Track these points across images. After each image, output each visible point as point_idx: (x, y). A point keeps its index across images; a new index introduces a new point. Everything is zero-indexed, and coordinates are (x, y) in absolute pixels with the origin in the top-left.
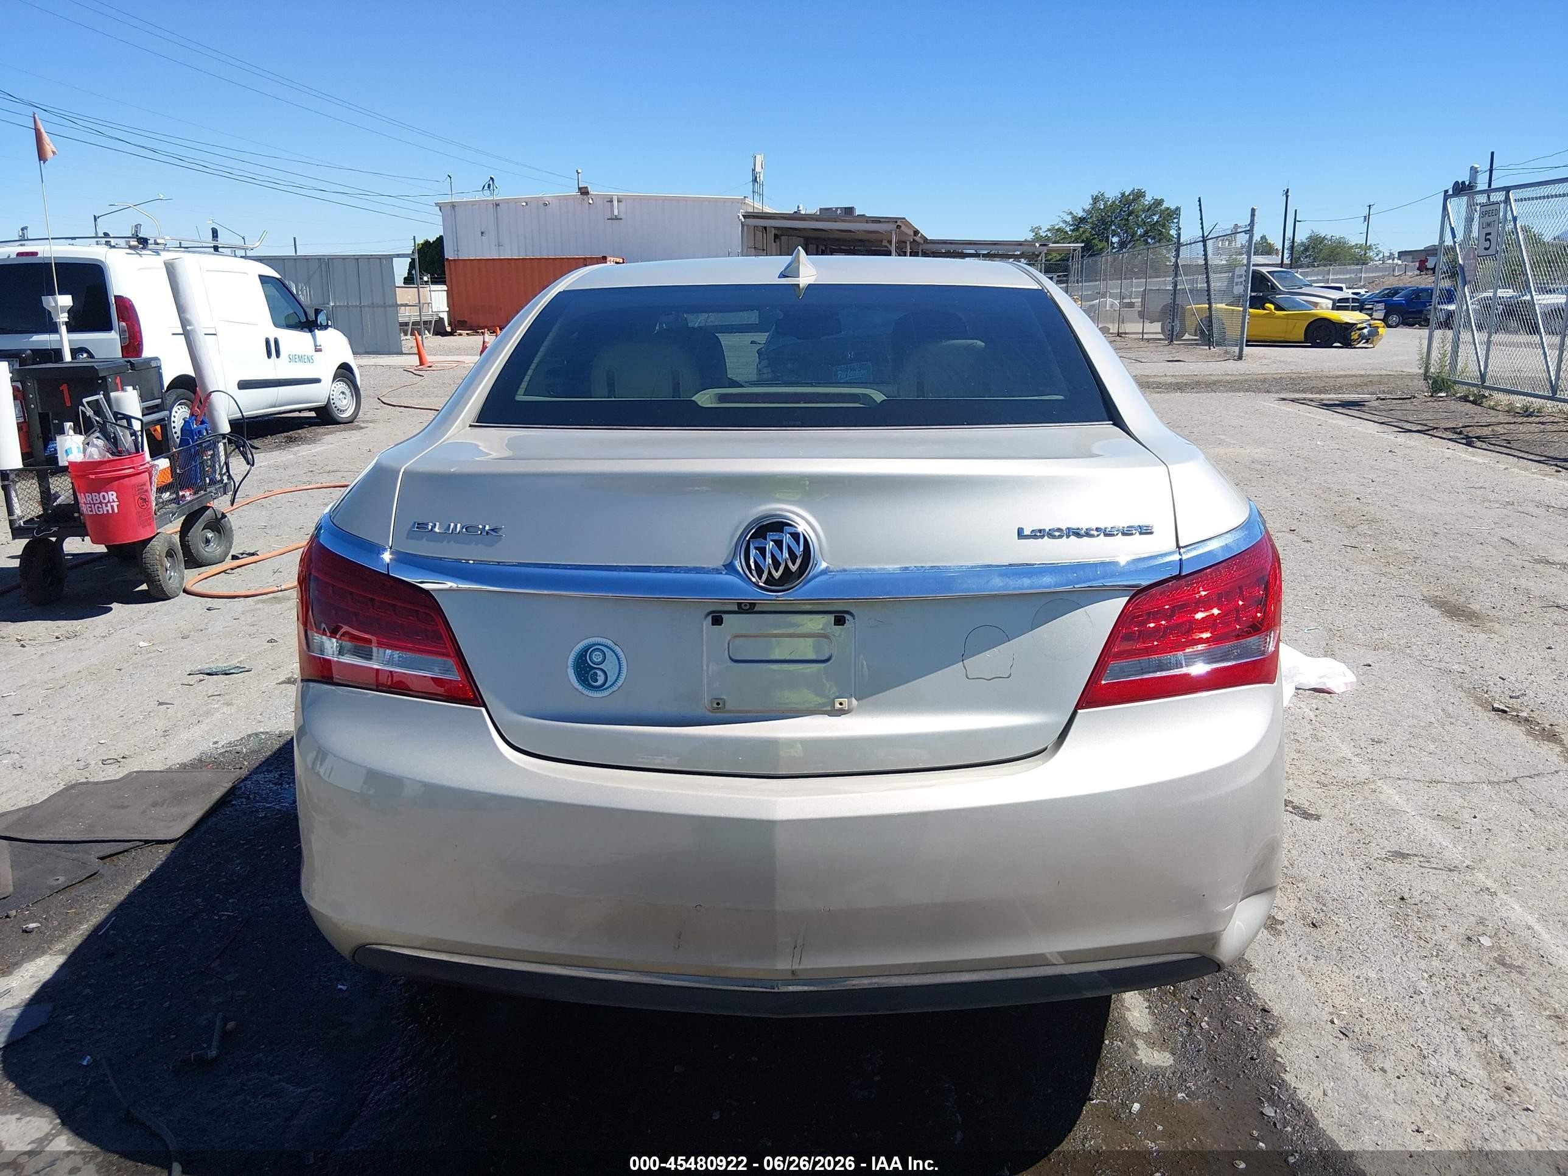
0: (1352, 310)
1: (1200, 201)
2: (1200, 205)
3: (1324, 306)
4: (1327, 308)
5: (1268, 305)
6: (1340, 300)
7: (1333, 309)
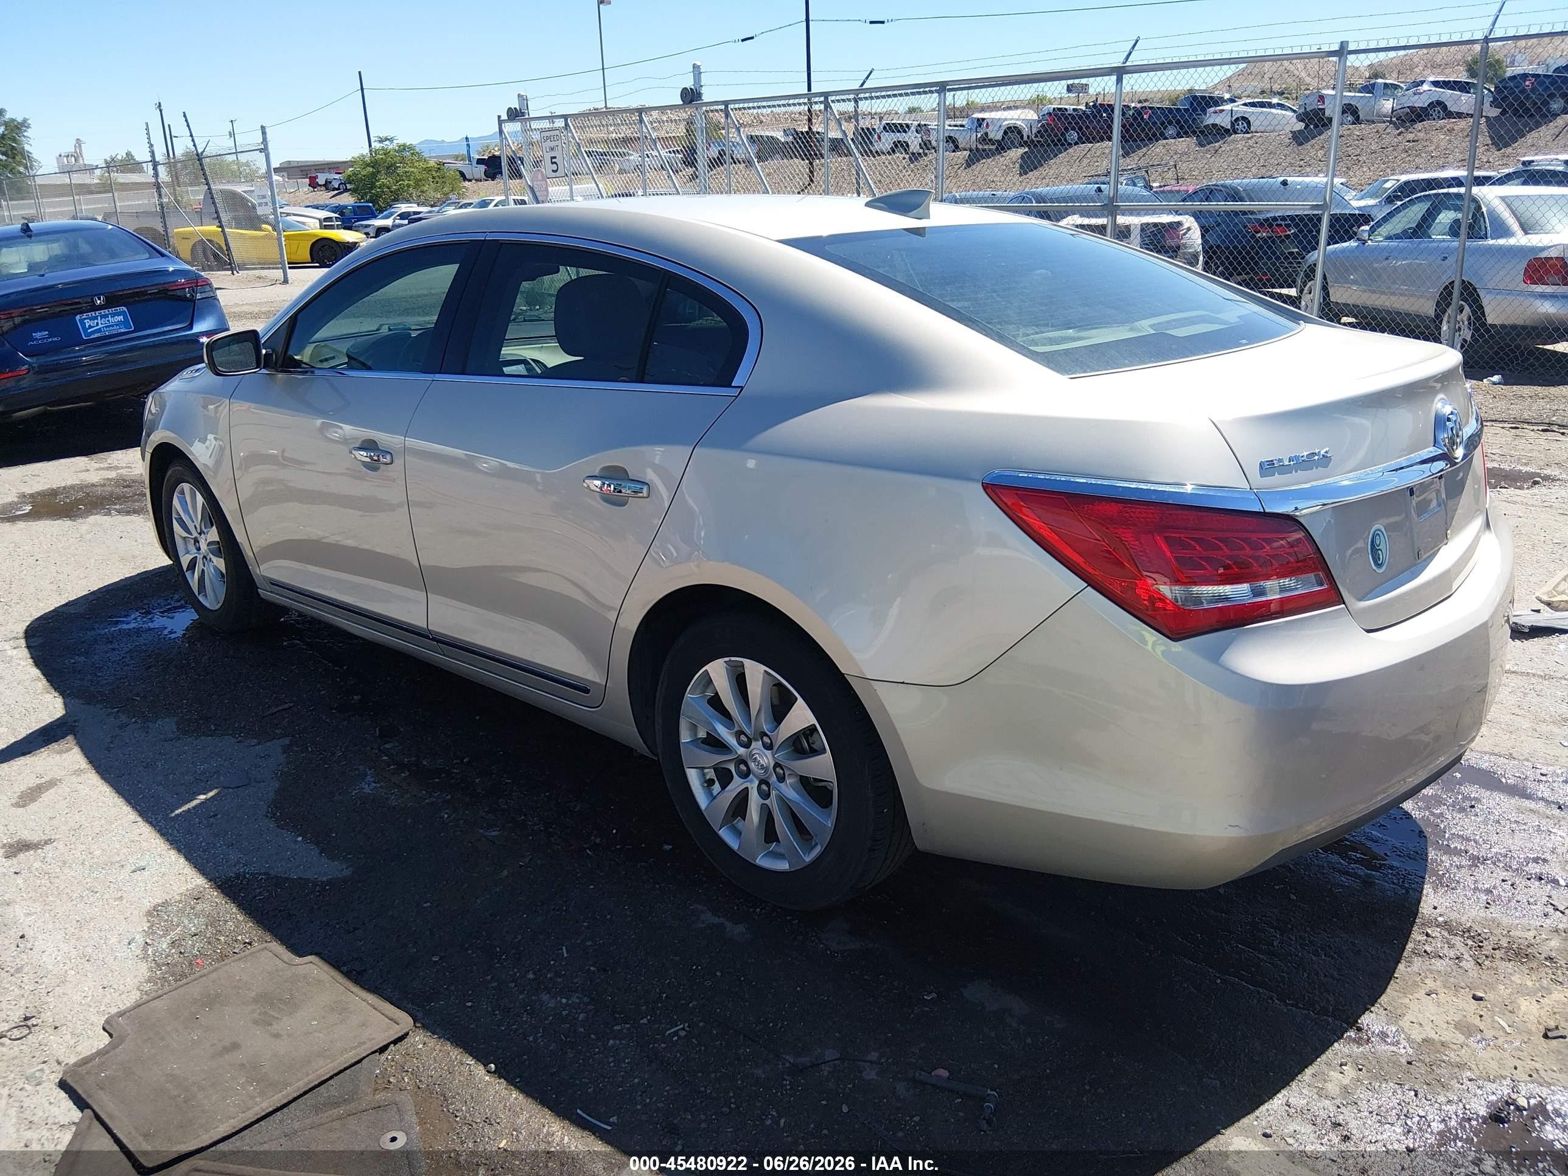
0: (338, 229)
1: (185, 116)
2: (186, 121)
3: (312, 226)
4: (316, 229)
5: (264, 226)
6: (326, 219)
7: (321, 228)
